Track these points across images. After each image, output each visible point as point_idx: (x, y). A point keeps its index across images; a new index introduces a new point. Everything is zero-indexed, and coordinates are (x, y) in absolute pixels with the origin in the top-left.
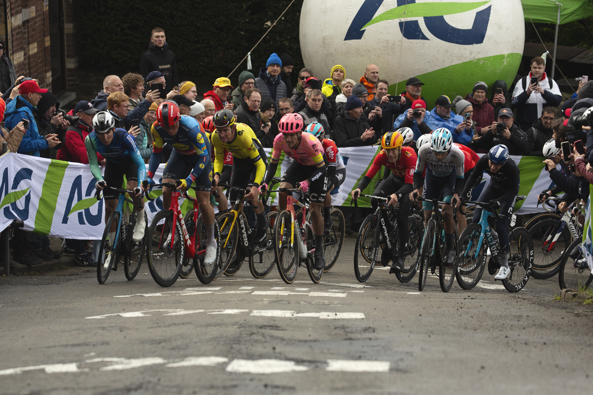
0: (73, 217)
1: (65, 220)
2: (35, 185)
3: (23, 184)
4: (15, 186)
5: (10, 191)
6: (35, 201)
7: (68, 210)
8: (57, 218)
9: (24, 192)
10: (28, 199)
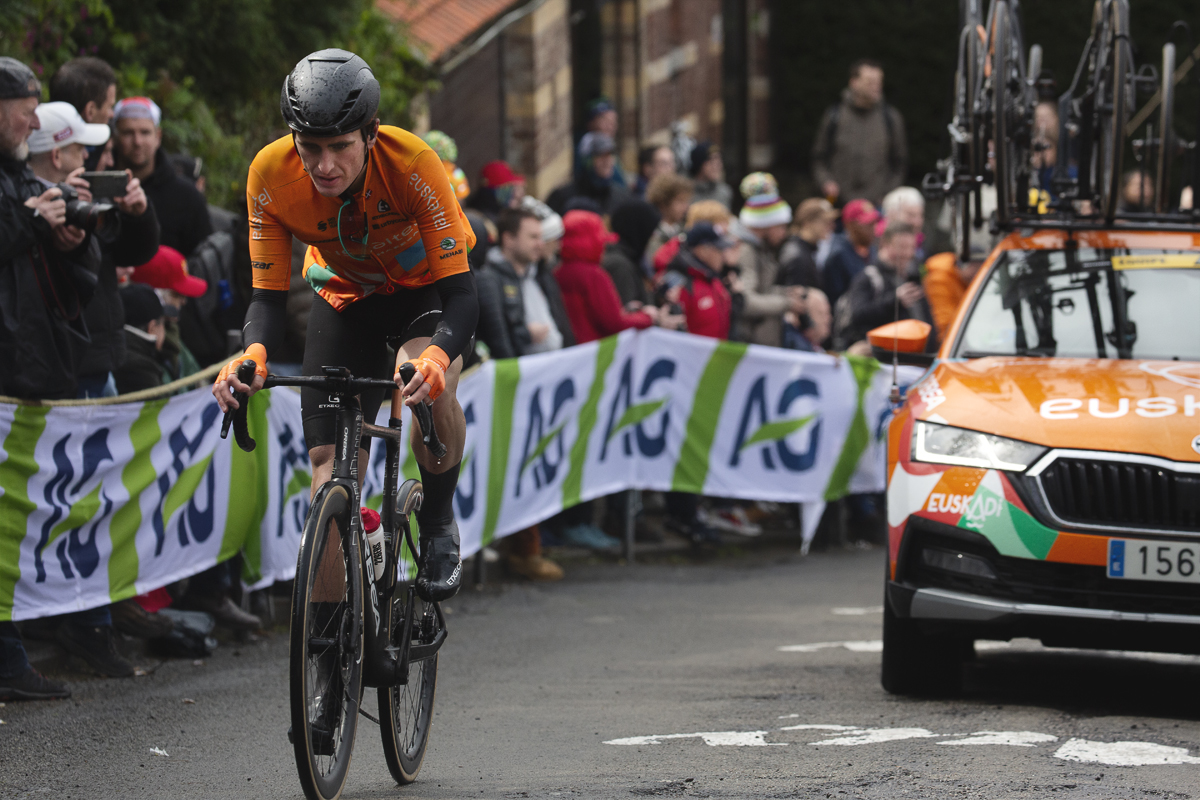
0: (752, 455)
1: (734, 461)
2: (679, 393)
3: (659, 389)
4: (645, 389)
5: (637, 400)
6: (678, 423)
7: (740, 442)
8: (717, 461)
9: (656, 405)
10: (666, 420)
